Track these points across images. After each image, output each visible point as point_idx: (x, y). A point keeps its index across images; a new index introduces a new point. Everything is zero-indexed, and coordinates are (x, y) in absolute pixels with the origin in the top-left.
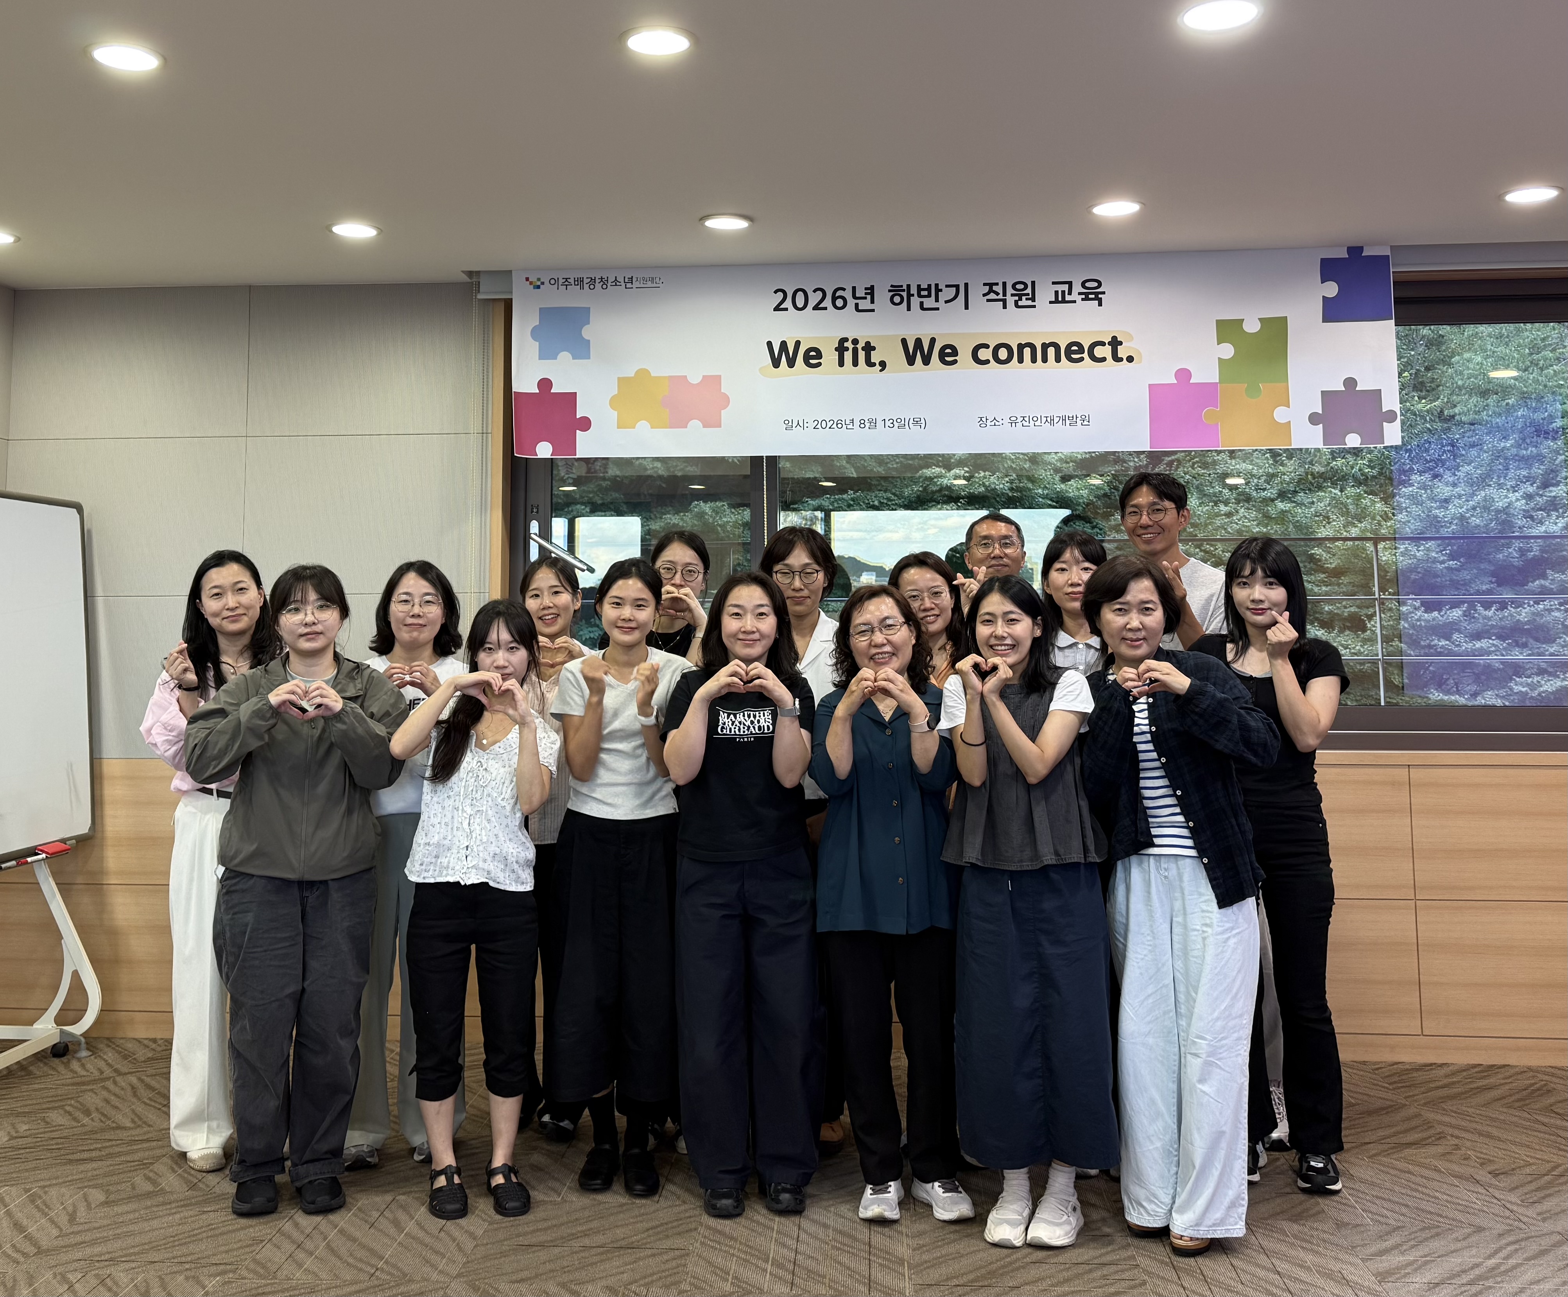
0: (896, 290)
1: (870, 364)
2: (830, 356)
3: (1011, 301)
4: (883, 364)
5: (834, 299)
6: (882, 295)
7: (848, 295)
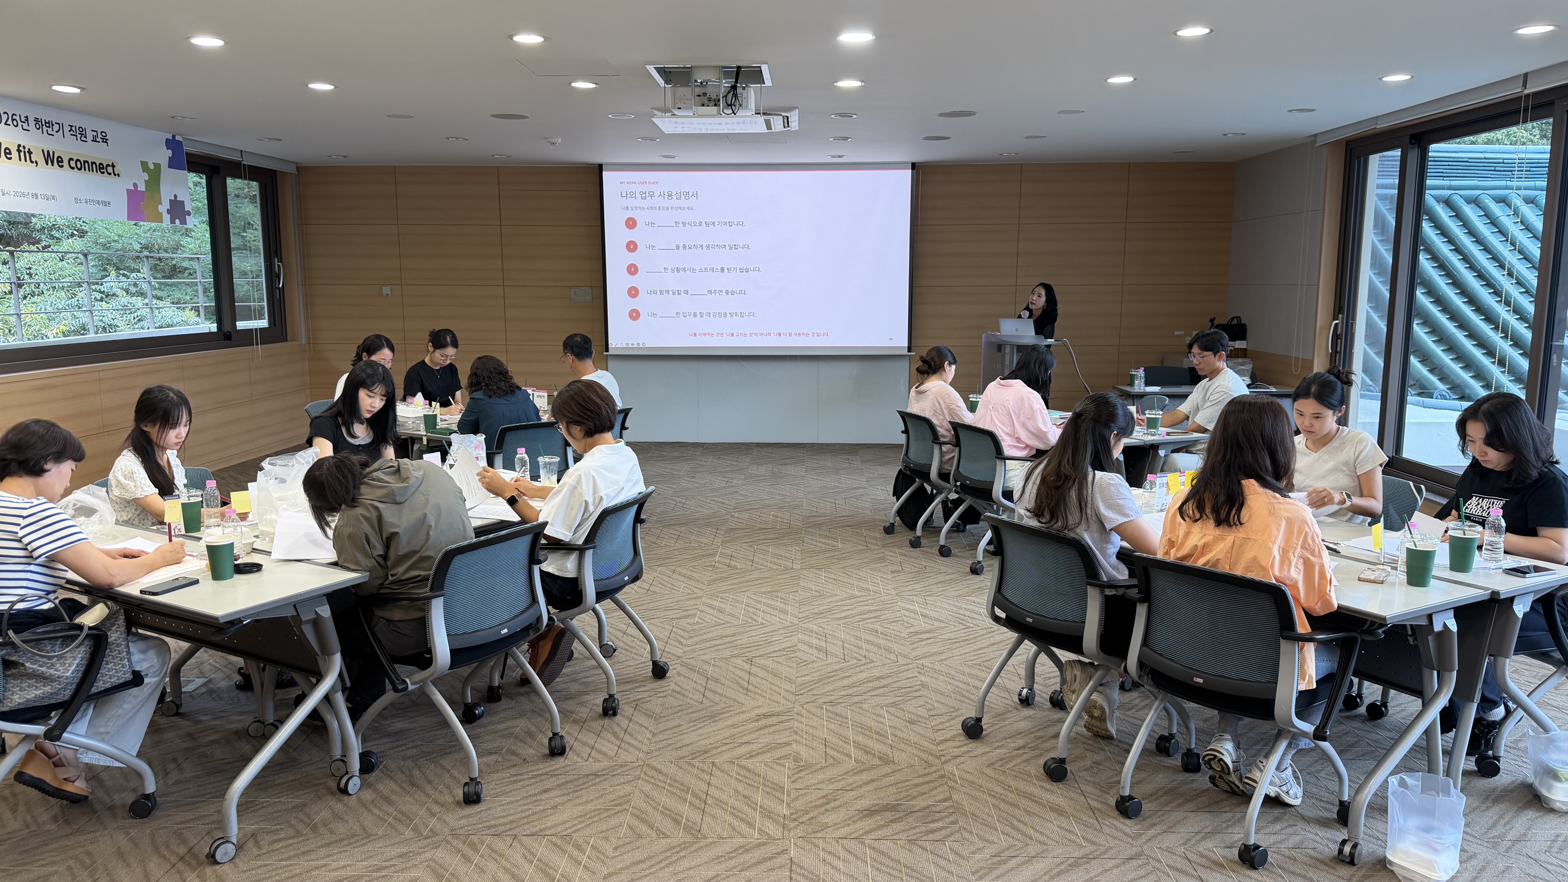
0: (36, 120)
1: (32, 162)
2: (15, 154)
3: (79, 136)
4: (36, 162)
5: (13, 120)
6: (32, 122)
7: (17, 118)
